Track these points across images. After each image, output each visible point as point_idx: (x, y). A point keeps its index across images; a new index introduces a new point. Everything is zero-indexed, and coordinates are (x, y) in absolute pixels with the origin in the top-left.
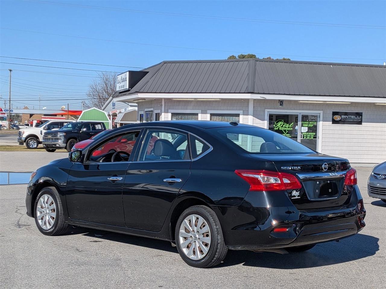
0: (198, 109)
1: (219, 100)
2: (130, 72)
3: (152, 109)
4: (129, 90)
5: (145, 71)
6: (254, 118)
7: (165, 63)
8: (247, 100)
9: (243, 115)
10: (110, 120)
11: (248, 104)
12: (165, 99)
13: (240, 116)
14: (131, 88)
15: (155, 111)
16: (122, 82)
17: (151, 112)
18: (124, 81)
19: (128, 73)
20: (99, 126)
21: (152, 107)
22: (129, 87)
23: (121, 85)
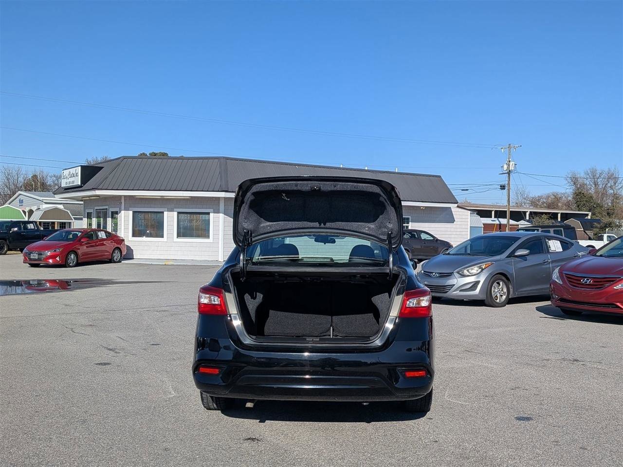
0: (164, 208)
1: (188, 198)
2: (82, 166)
3: (107, 207)
4: (81, 187)
5: (96, 166)
6: (226, 216)
7: (125, 158)
8: (218, 199)
9: (214, 212)
10: (26, 216)
11: (219, 203)
12: (125, 196)
13: (211, 214)
14: (84, 185)
15: (110, 209)
16: (70, 177)
17: (106, 210)
18: (74, 176)
19: (80, 168)
20: (32, 225)
21: (107, 205)
22: (81, 184)
23: (68, 181)
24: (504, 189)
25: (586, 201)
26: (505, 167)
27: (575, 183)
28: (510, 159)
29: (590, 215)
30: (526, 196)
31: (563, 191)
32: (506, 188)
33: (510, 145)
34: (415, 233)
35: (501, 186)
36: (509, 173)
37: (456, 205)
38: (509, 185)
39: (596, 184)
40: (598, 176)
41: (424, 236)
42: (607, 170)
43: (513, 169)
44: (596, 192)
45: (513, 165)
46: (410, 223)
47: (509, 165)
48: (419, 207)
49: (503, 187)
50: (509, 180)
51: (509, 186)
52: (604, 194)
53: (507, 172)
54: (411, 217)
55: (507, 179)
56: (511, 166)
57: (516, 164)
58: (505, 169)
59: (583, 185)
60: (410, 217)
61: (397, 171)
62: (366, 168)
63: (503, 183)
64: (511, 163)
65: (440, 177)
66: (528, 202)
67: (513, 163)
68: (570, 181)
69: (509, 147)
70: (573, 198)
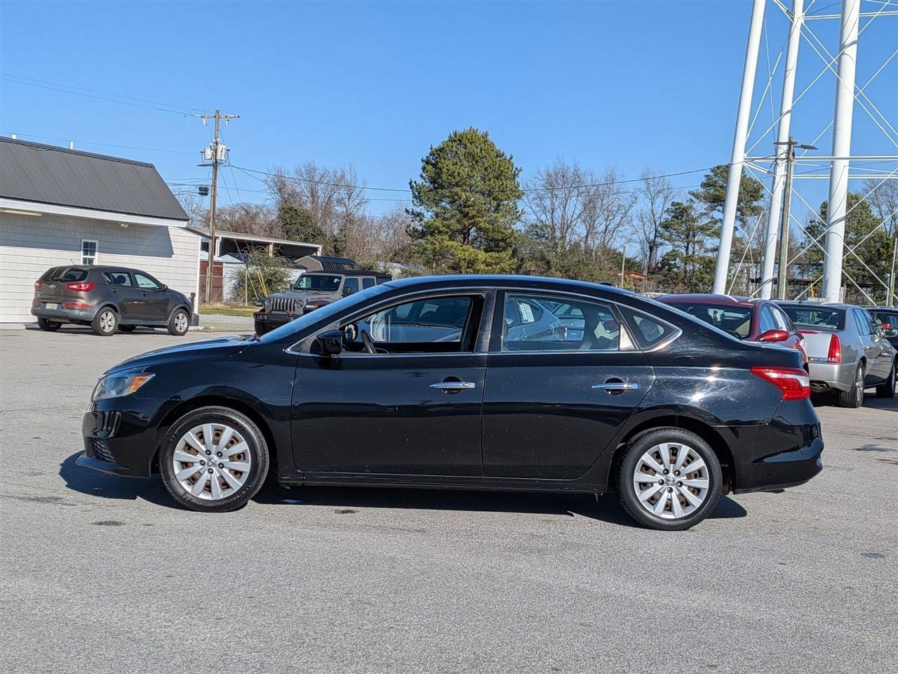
24: (206, 194)
25: (301, 224)
26: (209, 153)
27: (280, 190)
28: (218, 140)
29: (320, 249)
30: (194, 206)
31: (260, 203)
32: (210, 193)
33: (218, 112)
34: (126, 275)
35: (200, 189)
36: (215, 165)
37: (184, 224)
38: (215, 187)
39: (313, 194)
40: (317, 179)
41: (143, 282)
42: (331, 171)
43: (223, 158)
44: (315, 208)
45: (224, 151)
46: (96, 253)
47: (216, 151)
48: (117, 224)
49: (203, 191)
50: (215, 179)
51: (215, 190)
52: (327, 212)
53: (211, 162)
54: (100, 241)
55: (211, 176)
56: (219, 152)
57: (228, 150)
58: (208, 157)
59: (293, 195)
60: (96, 242)
61: (72, 148)
62: (14, 137)
63: (204, 183)
64: (220, 147)
65: (152, 167)
66: (200, 218)
67: (224, 147)
68: (272, 184)
69: (217, 116)
70: (279, 217)
